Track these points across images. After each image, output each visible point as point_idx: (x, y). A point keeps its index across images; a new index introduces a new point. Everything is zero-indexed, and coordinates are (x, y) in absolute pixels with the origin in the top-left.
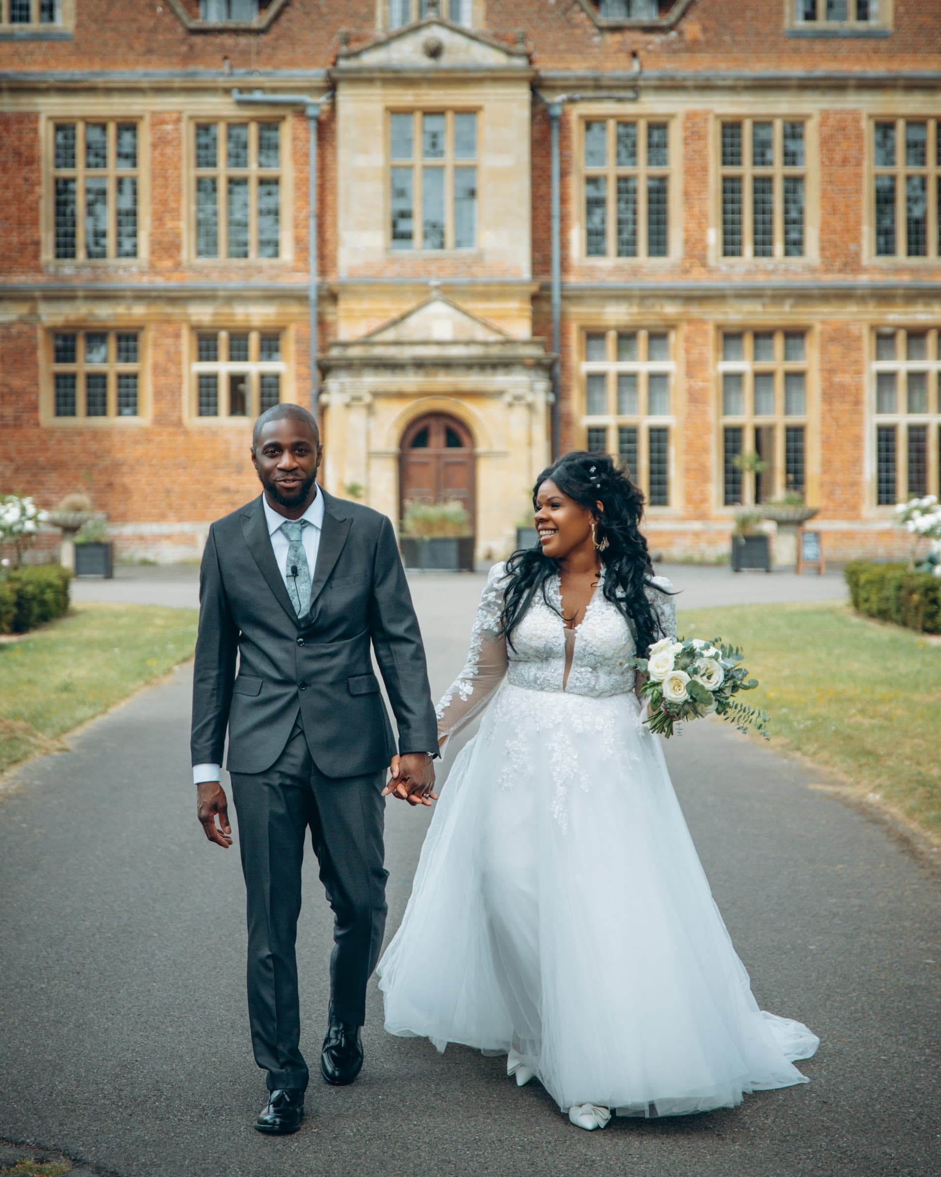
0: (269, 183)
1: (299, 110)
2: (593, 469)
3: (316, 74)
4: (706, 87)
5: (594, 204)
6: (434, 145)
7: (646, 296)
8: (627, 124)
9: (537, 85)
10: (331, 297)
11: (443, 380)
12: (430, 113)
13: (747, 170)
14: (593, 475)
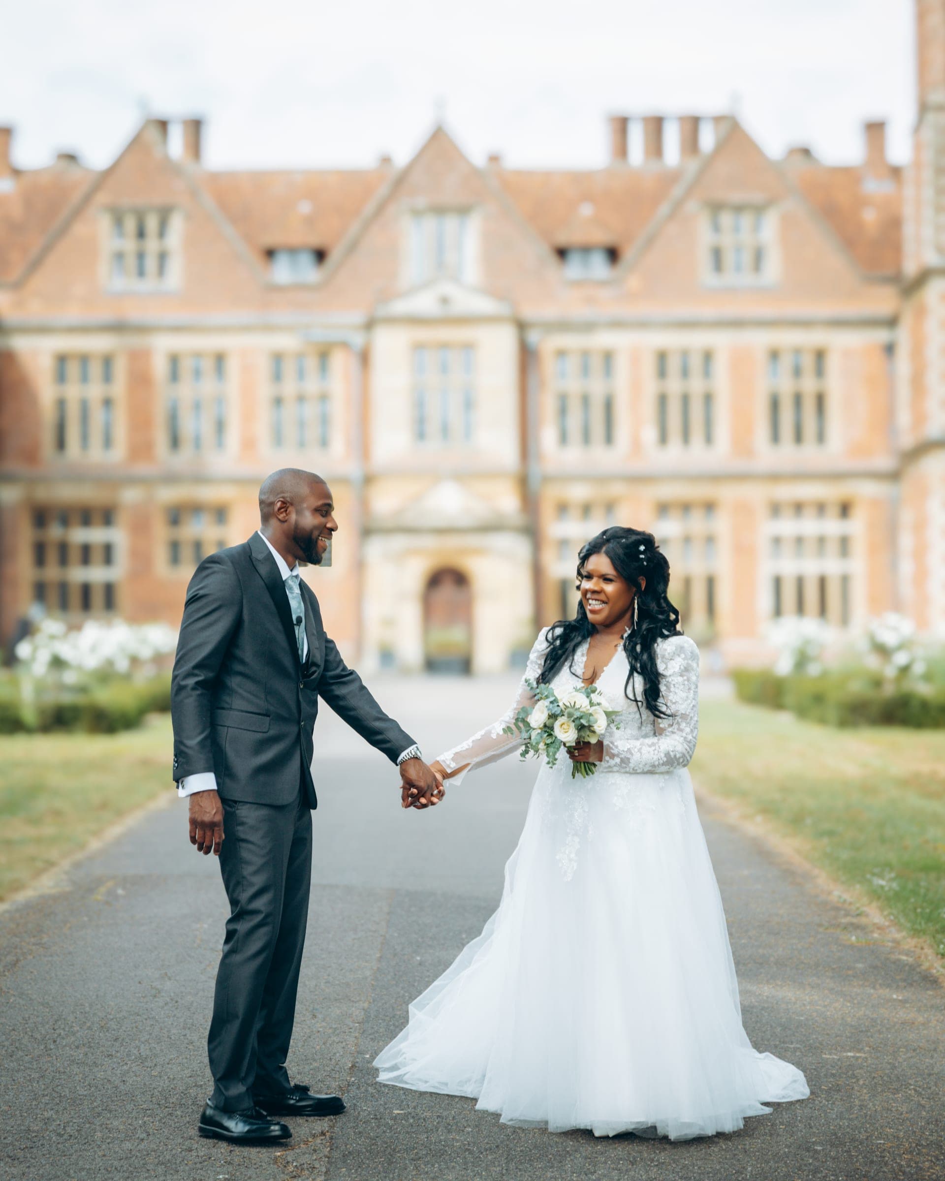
0: (324, 398)
1: (345, 345)
2: (642, 548)
3: (357, 317)
4: (642, 325)
5: (563, 411)
6: (444, 369)
7: (601, 479)
8: (585, 354)
9: (522, 326)
10: (368, 480)
11: (452, 542)
12: (444, 346)
13: (674, 386)
14: (642, 553)
